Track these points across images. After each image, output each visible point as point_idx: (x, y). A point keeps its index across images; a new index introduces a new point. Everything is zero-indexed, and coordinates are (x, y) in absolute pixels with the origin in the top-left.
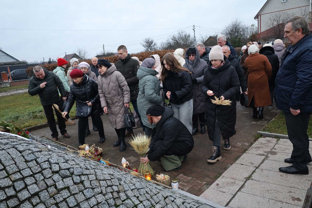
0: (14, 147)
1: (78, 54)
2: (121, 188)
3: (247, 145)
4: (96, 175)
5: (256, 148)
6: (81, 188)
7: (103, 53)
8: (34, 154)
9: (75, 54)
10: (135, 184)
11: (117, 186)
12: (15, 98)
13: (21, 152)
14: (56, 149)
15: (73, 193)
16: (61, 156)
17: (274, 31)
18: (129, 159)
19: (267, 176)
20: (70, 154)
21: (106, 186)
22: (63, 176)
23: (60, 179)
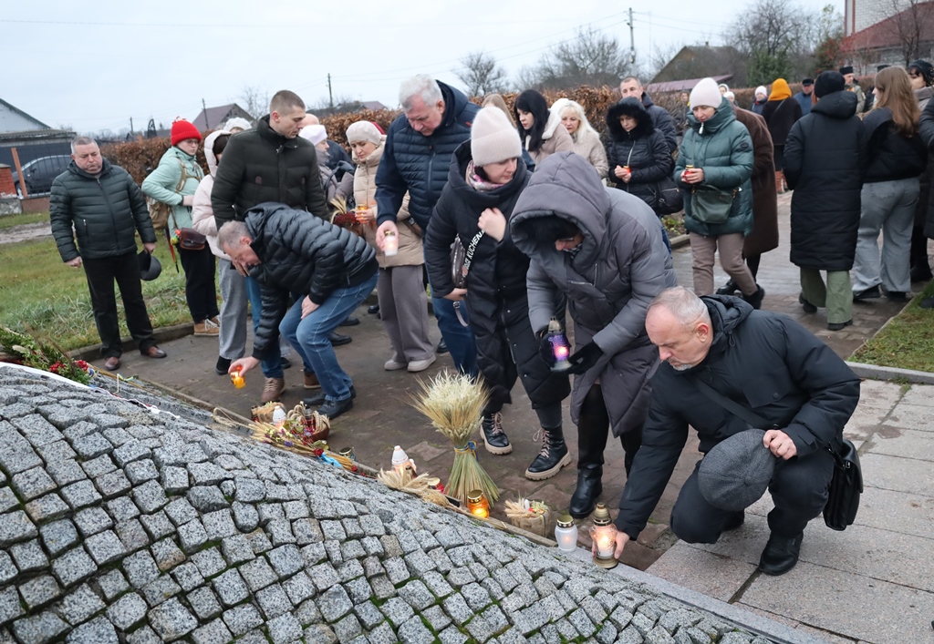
0: (37, 411)
1: (244, 106)
2: (390, 543)
4: (308, 503)
6: (261, 543)
7: (329, 101)
8: (105, 432)
9: (235, 105)
10: (436, 532)
11: (379, 537)
12: (39, 250)
13: (60, 427)
14: (178, 417)
15: (235, 559)
16: (193, 442)
17: (900, 28)
18: (415, 450)
20: (223, 433)
21: (344, 537)
22: (202, 504)
23: (190, 515)
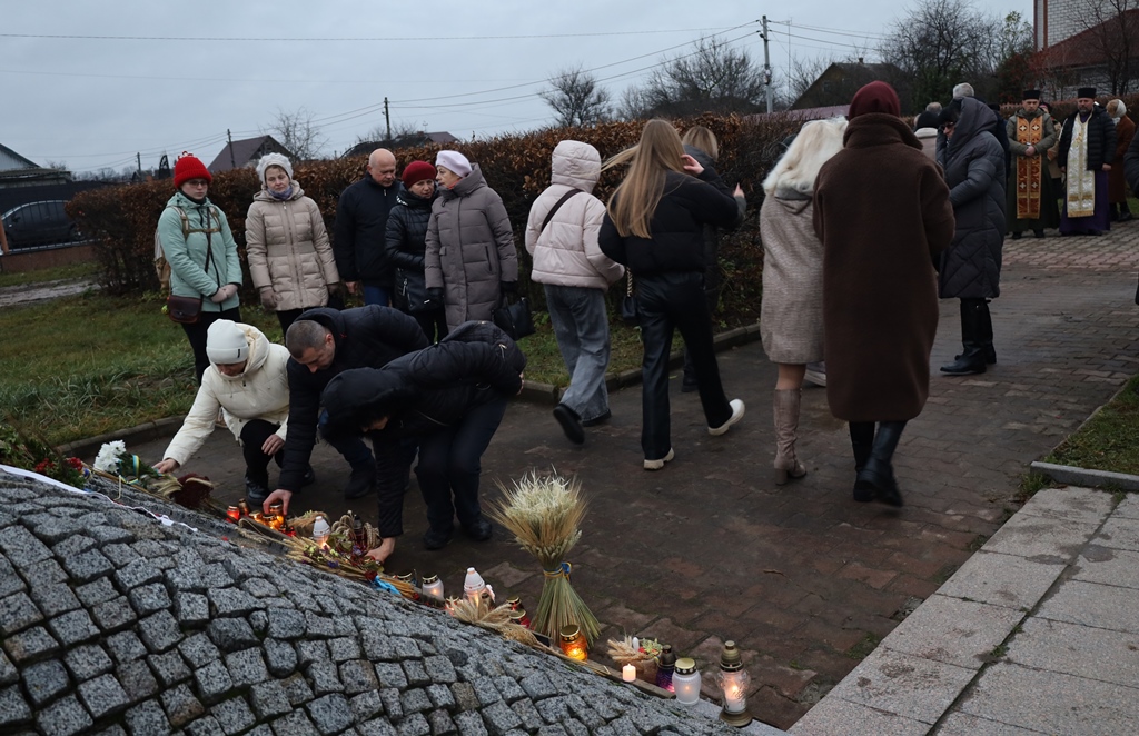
0: (20, 522)
1: (280, 138)
2: (463, 693)
3: (990, 518)
4: (360, 641)
5: (1024, 530)
6: (299, 692)
7: (386, 132)
8: (105, 549)
9: (269, 137)
10: (521, 678)
11: (449, 685)
12: (21, 319)
13: (49, 542)
14: (195, 530)
15: (266, 711)
16: (215, 561)
17: (1104, 41)
18: (494, 574)
19: (1072, 649)
20: (251, 550)
21: (404, 684)
22: (225, 641)
23: (211, 654)
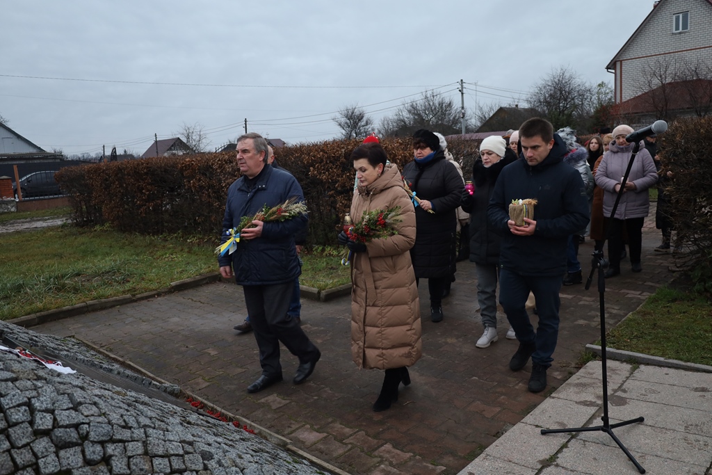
3: (558, 377)
4: (145, 444)
5: (577, 385)
6: (102, 474)
10: (244, 469)
11: (197, 472)
16: (64, 394)
17: (654, 99)
19: (595, 459)
21: (168, 471)
22: (60, 442)
23: (50, 450)
